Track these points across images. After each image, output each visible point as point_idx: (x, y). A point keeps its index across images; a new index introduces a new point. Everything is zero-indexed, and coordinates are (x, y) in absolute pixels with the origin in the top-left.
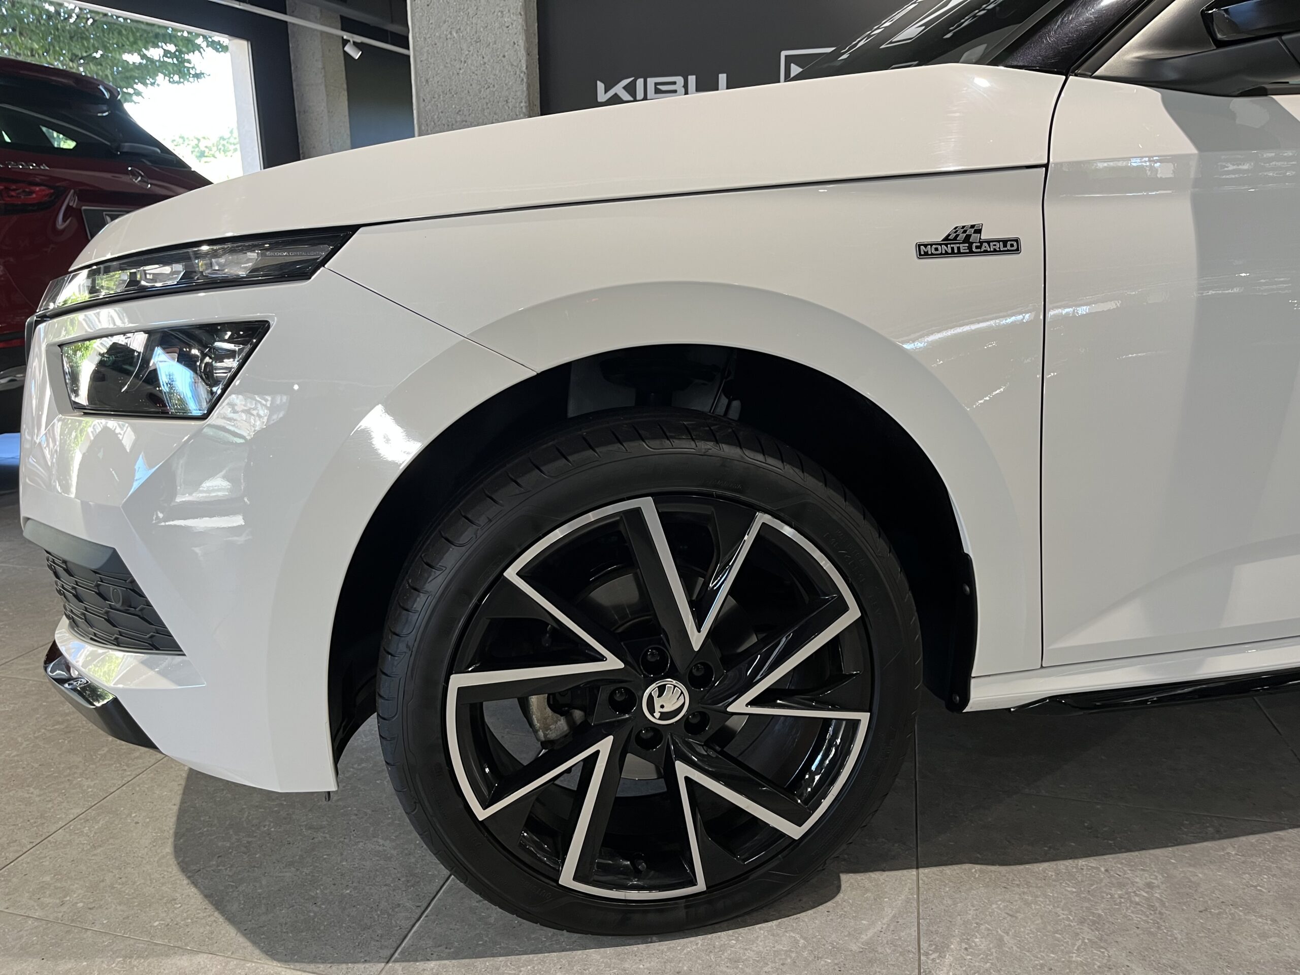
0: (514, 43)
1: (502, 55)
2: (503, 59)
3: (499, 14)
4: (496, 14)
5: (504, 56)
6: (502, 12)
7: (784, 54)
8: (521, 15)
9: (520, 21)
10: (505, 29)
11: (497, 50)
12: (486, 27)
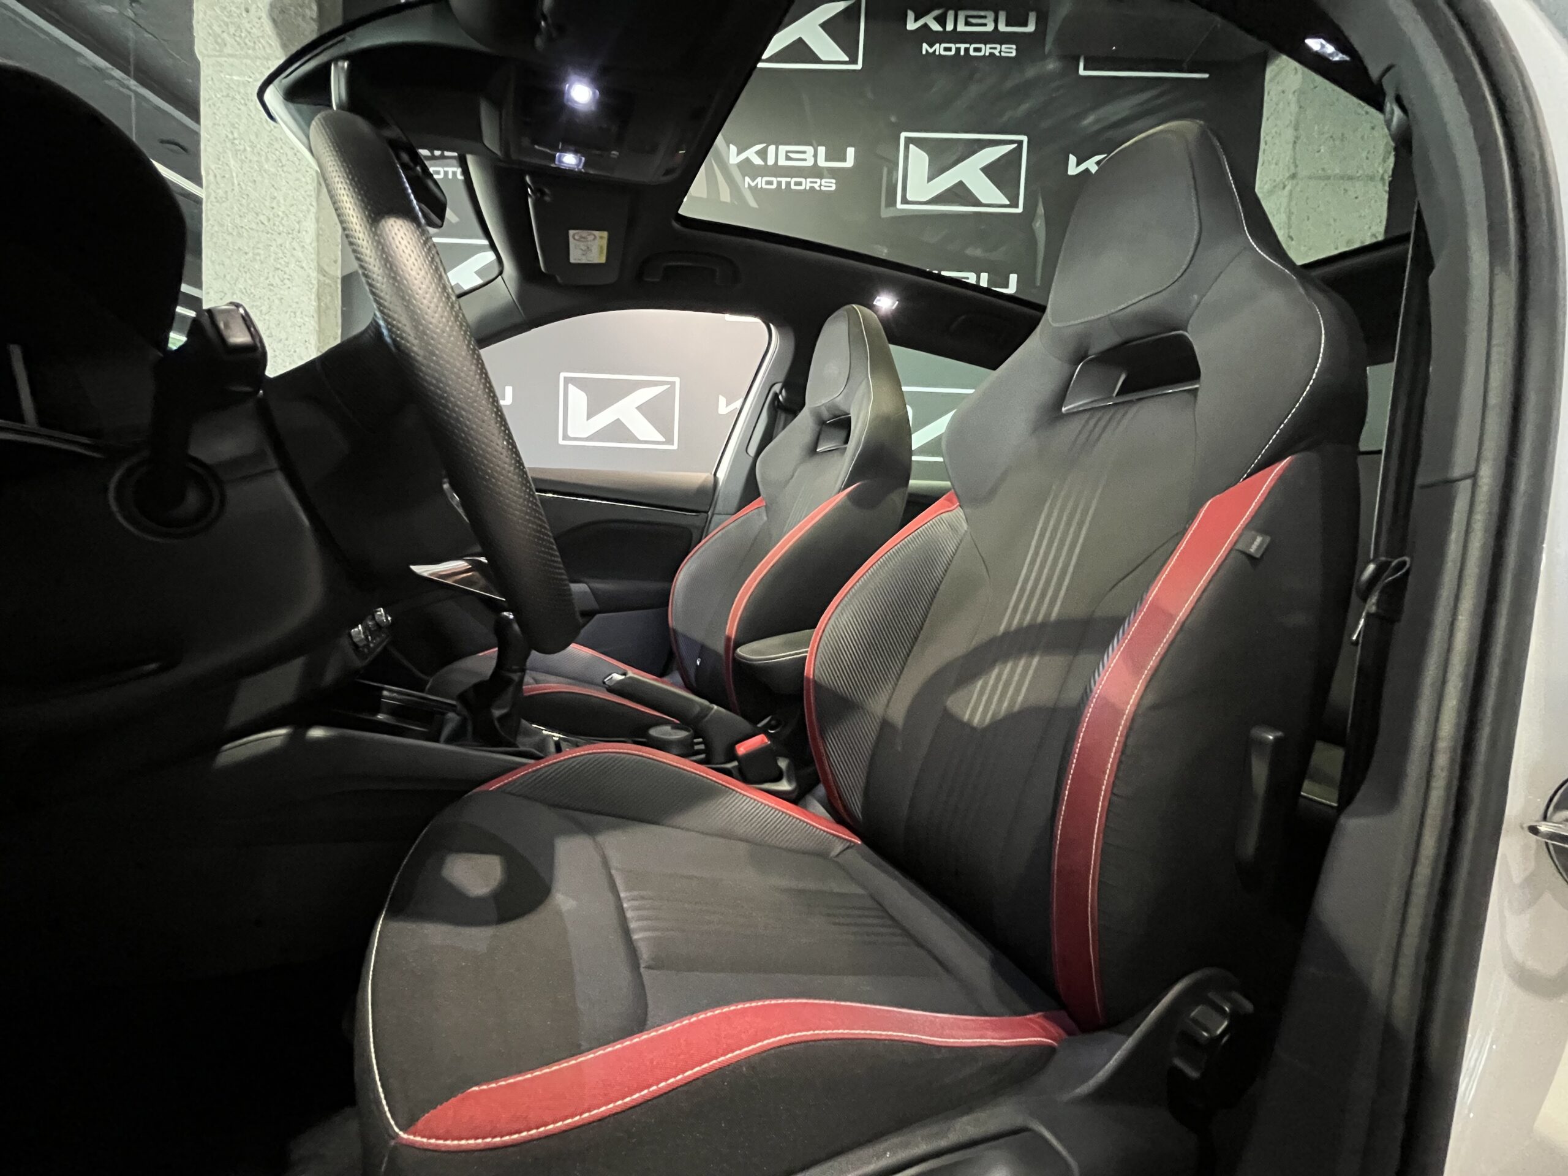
0: (306, 341)
1: (293, 350)
2: (294, 354)
3: (292, 314)
4: (289, 313)
5: (295, 351)
6: (295, 313)
7: (563, 375)
8: (313, 317)
9: (312, 322)
10: (297, 328)
11: (288, 346)
12: (279, 324)
